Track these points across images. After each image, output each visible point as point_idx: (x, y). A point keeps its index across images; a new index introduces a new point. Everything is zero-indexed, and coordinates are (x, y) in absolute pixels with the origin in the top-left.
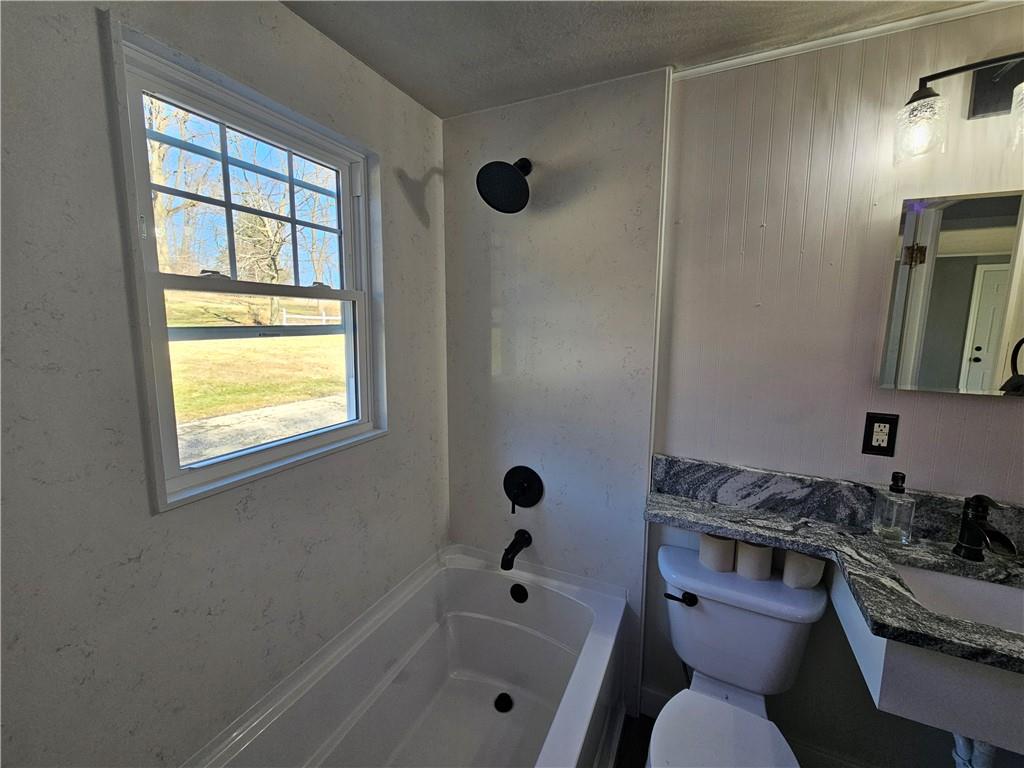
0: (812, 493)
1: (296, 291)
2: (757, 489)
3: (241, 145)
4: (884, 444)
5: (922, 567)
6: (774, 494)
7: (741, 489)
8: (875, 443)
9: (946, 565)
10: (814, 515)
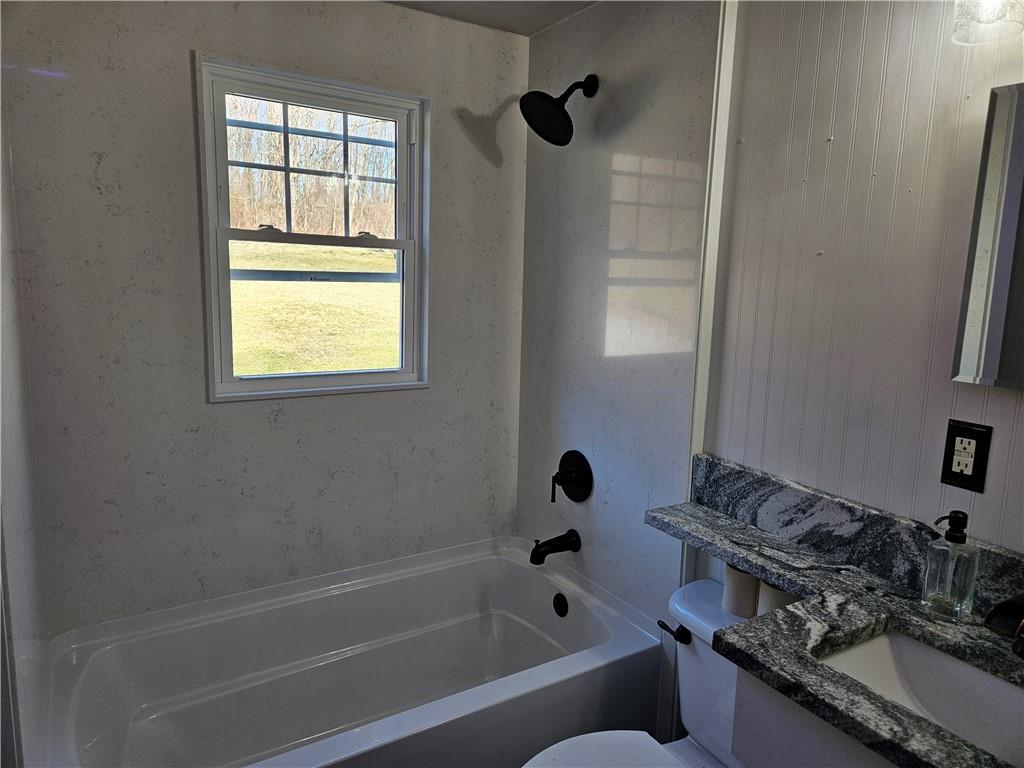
0: (862, 531)
1: (346, 241)
2: (800, 515)
3: (302, 116)
4: (969, 471)
5: (940, 648)
6: (820, 525)
7: (783, 512)
8: (955, 469)
9: (968, 651)
10: (866, 564)
